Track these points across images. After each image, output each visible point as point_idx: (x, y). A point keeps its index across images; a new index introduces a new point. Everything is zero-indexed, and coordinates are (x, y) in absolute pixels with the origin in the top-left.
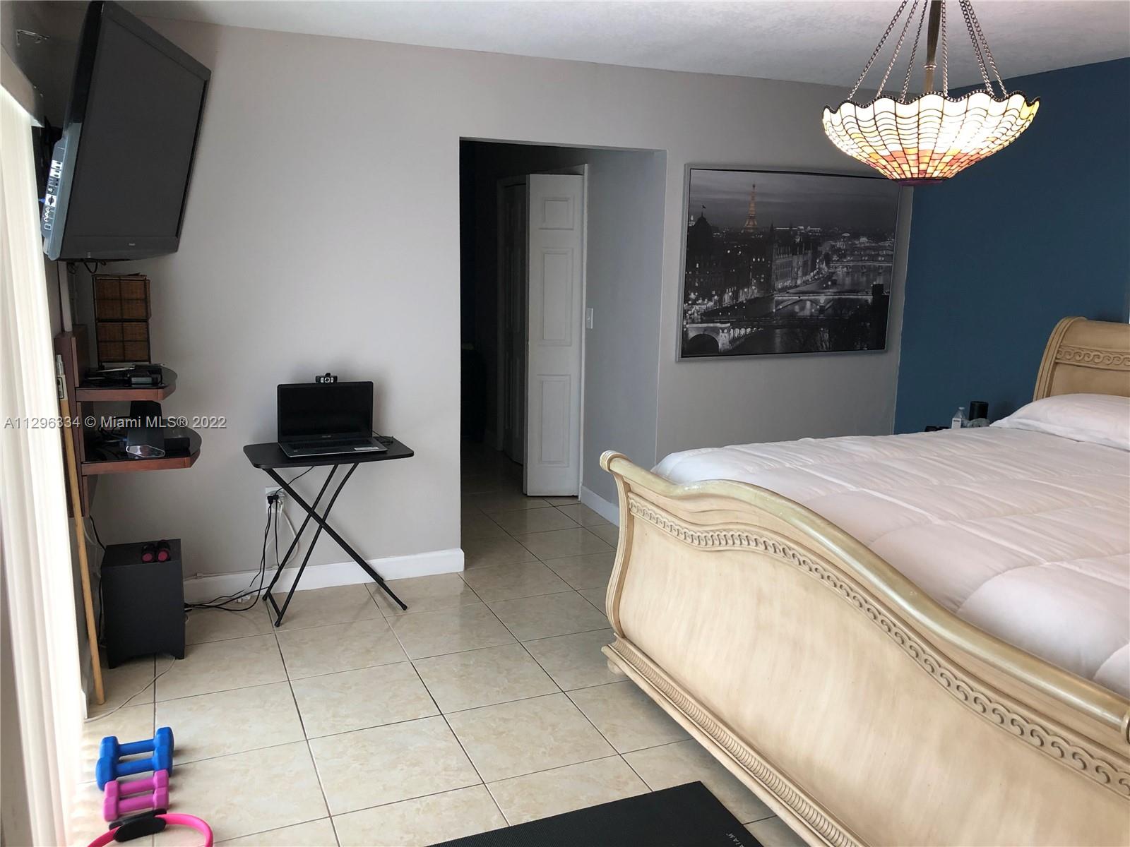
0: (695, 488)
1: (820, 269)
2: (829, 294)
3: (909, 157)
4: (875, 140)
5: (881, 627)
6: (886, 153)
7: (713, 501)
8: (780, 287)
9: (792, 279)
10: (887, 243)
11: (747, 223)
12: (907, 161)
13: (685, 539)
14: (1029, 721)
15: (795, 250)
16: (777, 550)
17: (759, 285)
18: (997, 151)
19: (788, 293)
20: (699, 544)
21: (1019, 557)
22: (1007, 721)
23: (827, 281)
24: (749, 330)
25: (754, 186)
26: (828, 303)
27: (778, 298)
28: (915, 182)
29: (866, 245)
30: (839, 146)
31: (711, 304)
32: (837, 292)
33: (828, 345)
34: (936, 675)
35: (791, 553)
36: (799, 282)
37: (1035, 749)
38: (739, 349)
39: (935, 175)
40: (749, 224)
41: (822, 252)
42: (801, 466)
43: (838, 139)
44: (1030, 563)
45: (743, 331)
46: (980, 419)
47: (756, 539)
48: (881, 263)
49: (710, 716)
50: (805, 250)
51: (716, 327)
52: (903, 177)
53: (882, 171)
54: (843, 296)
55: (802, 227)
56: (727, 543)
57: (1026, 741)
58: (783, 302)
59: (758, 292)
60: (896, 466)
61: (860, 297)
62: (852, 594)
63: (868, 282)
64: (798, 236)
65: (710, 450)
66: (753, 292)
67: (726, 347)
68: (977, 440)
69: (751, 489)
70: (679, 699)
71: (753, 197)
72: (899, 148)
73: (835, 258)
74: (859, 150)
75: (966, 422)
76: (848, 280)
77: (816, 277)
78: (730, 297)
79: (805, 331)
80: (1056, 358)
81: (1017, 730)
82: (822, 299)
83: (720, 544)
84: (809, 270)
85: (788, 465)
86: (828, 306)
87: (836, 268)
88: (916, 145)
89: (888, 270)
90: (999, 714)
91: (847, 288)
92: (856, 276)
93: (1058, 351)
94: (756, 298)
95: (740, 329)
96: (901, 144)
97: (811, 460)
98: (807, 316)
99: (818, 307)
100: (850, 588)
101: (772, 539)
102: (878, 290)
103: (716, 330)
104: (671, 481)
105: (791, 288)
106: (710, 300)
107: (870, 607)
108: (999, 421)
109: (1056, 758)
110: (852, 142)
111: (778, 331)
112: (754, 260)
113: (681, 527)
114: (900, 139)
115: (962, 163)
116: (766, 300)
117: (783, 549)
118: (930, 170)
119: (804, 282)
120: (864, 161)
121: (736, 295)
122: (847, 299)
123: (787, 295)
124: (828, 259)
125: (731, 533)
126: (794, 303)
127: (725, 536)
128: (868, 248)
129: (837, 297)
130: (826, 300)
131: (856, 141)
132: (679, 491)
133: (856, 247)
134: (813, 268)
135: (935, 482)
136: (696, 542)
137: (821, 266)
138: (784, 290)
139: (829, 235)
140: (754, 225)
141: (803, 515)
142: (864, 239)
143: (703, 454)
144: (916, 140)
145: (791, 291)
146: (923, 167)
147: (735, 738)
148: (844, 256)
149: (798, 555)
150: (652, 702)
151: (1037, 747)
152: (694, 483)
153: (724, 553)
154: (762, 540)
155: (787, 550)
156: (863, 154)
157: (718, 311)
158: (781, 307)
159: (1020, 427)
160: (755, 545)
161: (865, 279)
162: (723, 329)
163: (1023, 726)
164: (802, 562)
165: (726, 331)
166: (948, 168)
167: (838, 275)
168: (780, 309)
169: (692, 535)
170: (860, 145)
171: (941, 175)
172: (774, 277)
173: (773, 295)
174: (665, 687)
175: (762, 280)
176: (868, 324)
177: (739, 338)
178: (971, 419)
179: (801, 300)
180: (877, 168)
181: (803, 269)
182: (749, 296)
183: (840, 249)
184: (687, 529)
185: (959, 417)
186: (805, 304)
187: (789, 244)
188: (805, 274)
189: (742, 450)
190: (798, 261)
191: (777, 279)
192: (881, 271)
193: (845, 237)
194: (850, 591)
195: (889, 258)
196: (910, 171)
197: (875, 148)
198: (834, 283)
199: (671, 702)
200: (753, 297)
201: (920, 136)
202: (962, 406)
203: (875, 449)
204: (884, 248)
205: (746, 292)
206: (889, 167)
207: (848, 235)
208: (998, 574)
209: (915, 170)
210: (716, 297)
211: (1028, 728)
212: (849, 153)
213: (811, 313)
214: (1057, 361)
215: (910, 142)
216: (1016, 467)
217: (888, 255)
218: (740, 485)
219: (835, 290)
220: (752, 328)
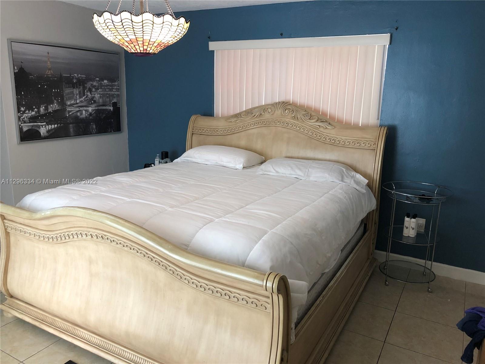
0: (48, 213)
1: (87, 95)
2: (93, 107)
3: (139, 42)
4: (122, 32)
5: (155, 264)
6: (128, 39)
7: (59, 218)
8: (69, 104)
9: (75, 100)
10: (116, 83)
11: (47, 72)
12: (138, 44)
13: (44, 239)
14: (224, 290)
15: (74, 86)
16: (98, 237)
17: (58, 103)
18: (175, 43)
19: (73, 107)
20: (53, 241)
21: (206, 219)
22: (215, 292)
23: (92, 101)
24: (56, 126)
25: (48, 53)
26: (94, 111)
27: (69, 109)
28: (142, 54)
29: (107, 84)
30: (103, 34)
31: (33, 113)
32: (96, 106)
33: (96, 130)
34: (182, 279)
35: (106, 237)
36: (78, 101)
37: (227, 300)
38: (52, 135)
39: (150, 52)
40: (49, 73)
41: (87, 87)
42: (99, 192)
43: (103, 31)
44: (211, 221)
45: (53, 126)
46: (166, 159)
47: (86, 234)
48: (114, 92)
49: (70, 325)
50: (79, 86)
51: (38, 125)
52: (136, 52)
53: (126, 48)
54: (100, 108)
55: (76, 75)
56: (69, 238)
57: (223, 298)
58: (71, 111)
59: (58, 106)
60: (143, 185)
61: (107, 108)
62: (140, 252)
63: (110, 101)
64: (74, 79)
65: (50, 190)
66: (56, 107)
67: (45, 135)
68: (170, 169)
69: (82, 210)
70: (50, 320)
71: (49, 59)
72: (134, 37)
73: (94, 90)
74: (115, 37)
75: (161, 160)
76: (101, 100)
77: (86, 99)
78: (44, 109)
79: (84, 124)
80: (192, 132)
81: (219, 295)
82: (90, 109)
83: (65, 239)
84: (82, 96)
85: (93, 193)
86: (93, 112)
87: (95, 94)
88: (142, 37)
89: (118, 96)
90: (211, 290)
91: (101, 104)
92: (104, 98)
93: (193, 129)
94: (58, 110)
95: (51, 125)
96: (135, 35)
97: (104, 189)
98: (84, 117)
99: (89, 113)
100: (138, 249)
101: (95, 232)
102: (115, 105)
103: (39, 127)
104: (32, 210)
105: (74, 104)
106: (33, 111)
107: (149, 256)
108: (176, 159)
109: (235, 302)
110: (110, 32)
111: (71, 125)
112: (54, 90)
113: (41, 234)
114: (134, 33)
115: (162, 47)
116: (63, 111)
117: (102, 236)
118: (149, 49)
119: (80, 101)
120: (116, 43)
121: (46, 109)
122: (101, 109)
123: (73, 108)
124: (90, 90)
125: (72, 233)
126: (76, 112)
127: (68, 234)
128: (107, 86)
129: (97, 108)
130: (92, 110)
131: (113, 32)
132: (38, 216)
133: (103, 85)
134: (84, 95)
135: (161, 190)
136: (51, 240)
137: (88, 94)
138: (71, 105)
139: (89, 79)
140: (51, 73)
141: (112, 219)
142: (105, 81)
143: (47, 193)
144: (142, 34)
145: (74, 106)
146: (145, 47)
147: (86, 332)
148: (98, 89)
149: (110, 238)
150: (34, 327)
151: (228, 300)
152: (48, 210)
153: (67, 243)
154: (89, 234)
155: (104, 236)
156: (116, 39)
157: (38, 116)
158: (71, 114)
159: (185, 161)
160: (86, 236)
161: (108, 99)
162: (42, 126)
163: (222, 292)
164: (112, 241)
165: (44, 126)
166: (156, 49)
167: (96, 98)
168: (70, 115)
169: (48, 237)
170: (115, 34)
171: (153, 52)
172: (65, 99)
173: (66, 108)
174: (41, 317)
175: (59, 101)
176: (113, 120)
177: (52, 130)
178: (162, 159)
179: (80, 110)
180: (123, 47)
181: (79, 95)
182: (54, 108)
183: (95, 86)
184: (44, 234)
185: (158, 159)
186: (82, 112)
187: (71, 83)
188: (80, 97)
189: (68, 188)
190: (76, 91)
191: (67, 100)
192: (115, 96)
193: (97, 80)
194: (138, 250)
195: (118, 90)
196: (140, 49)
197: (122, 36)
198: (95, 102)
199: (46, 324)
200: (56, 109)
201: (144, 32)
202: (158, 154)
203: (131, 178)
204: (115, 85)
205: (52, 107)
206: (129, 46)
207: (99, 79)
208: (201, 228)
209: (142, 49)
210: (36, 110)
211: (223, 293)
212: (109, 38)
213: (86, 116)
214: (193, 133)
215: (139, 35)
216: (189, 178)
217: (117, 89)
218: (75, 209)
219: (96, 105)
220: (58, 125)
